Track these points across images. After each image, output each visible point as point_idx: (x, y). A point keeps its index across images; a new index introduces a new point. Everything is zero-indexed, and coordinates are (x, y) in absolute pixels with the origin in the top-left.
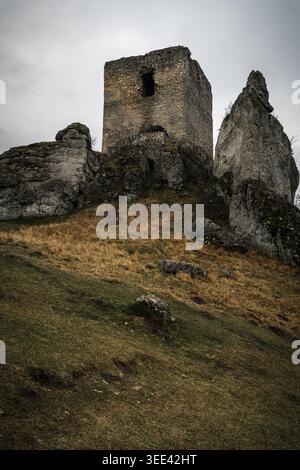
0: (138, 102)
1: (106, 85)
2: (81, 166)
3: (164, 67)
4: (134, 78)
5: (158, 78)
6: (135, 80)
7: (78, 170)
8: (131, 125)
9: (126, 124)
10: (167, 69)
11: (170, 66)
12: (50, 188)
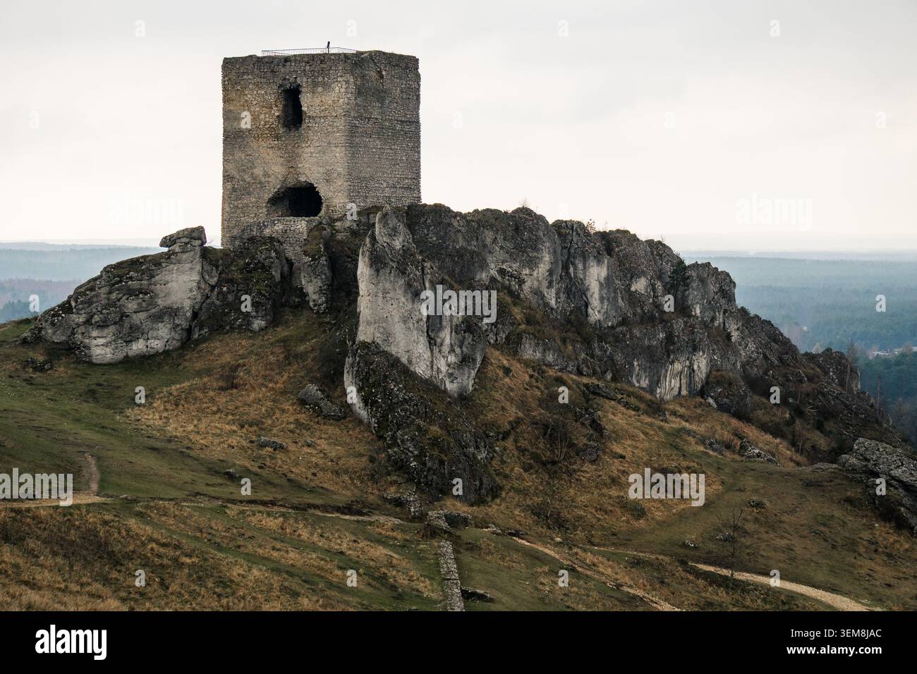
0: (277, 137)
1: (226, 100)
2: (195, 284)
3: (315, 85)
4: (270, 94)
5: (308, 102)
6: (271, 98)
7: (191, 290)
8: (266, 175)
9: (258, 171)
10: (320, 89)
11: (325, 85)
12: (158, 318)
